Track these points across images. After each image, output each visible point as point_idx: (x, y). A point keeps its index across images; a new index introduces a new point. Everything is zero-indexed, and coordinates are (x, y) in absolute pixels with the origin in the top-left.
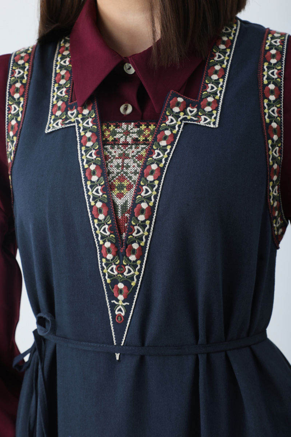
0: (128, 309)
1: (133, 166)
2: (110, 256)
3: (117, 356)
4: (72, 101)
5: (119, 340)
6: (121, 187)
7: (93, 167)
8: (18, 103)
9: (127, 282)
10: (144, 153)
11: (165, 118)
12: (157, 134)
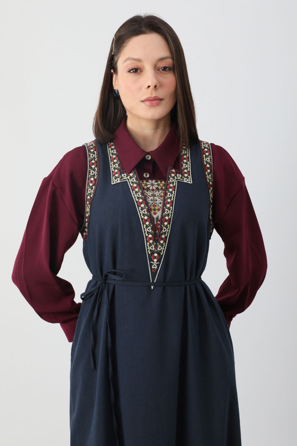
0: (158, 265)
1: (159, 201)
2: (151, 241)
3: (152, 287)
4: (123, 170)
5: (153, 280)
6: (155, 210)
7: (141, 200)
8: (95, 170)
9: (159, 253)
10: (162, 194)
11: (169, 179)
12: (167, 187)
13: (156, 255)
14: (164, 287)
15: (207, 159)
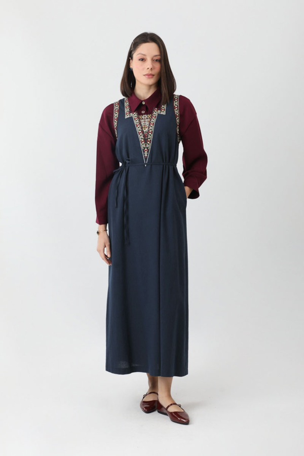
0: (148, 154)
1: (147, 123)
2: (143, 143)
3: (146, 166)
4: (131, 111)
6: (145, 128)
7: (138, 124)
9: (147, 148)
12: (152, 117)
13: (146, 149)
14: (151, 165)
15: (176, 103)
